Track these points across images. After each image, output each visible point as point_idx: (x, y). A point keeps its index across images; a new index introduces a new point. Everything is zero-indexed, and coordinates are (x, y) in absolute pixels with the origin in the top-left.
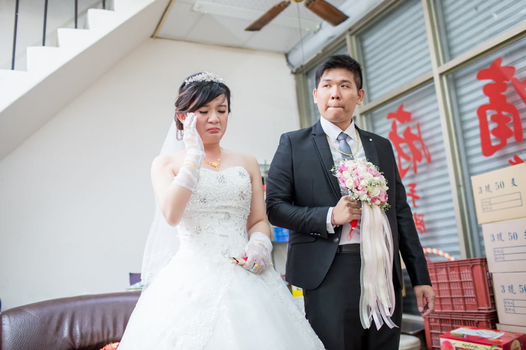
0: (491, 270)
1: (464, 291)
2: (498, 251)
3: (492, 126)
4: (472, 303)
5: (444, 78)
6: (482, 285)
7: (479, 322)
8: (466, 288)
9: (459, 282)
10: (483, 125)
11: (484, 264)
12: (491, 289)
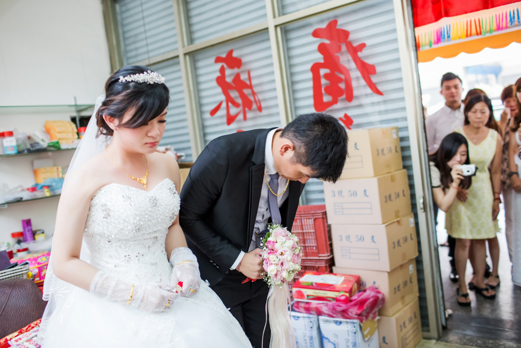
0: (330, 222)
1: (306, 240)
2: (338, 206)
3: (324, 81)
4: (312, 251)
5: (279, 29)
6: (323, 235)
7: (319, 267)
8: (308, 237)
9: (301, 233)
10: (316, 79)
11: (324, 216)
12: (330, 238)
